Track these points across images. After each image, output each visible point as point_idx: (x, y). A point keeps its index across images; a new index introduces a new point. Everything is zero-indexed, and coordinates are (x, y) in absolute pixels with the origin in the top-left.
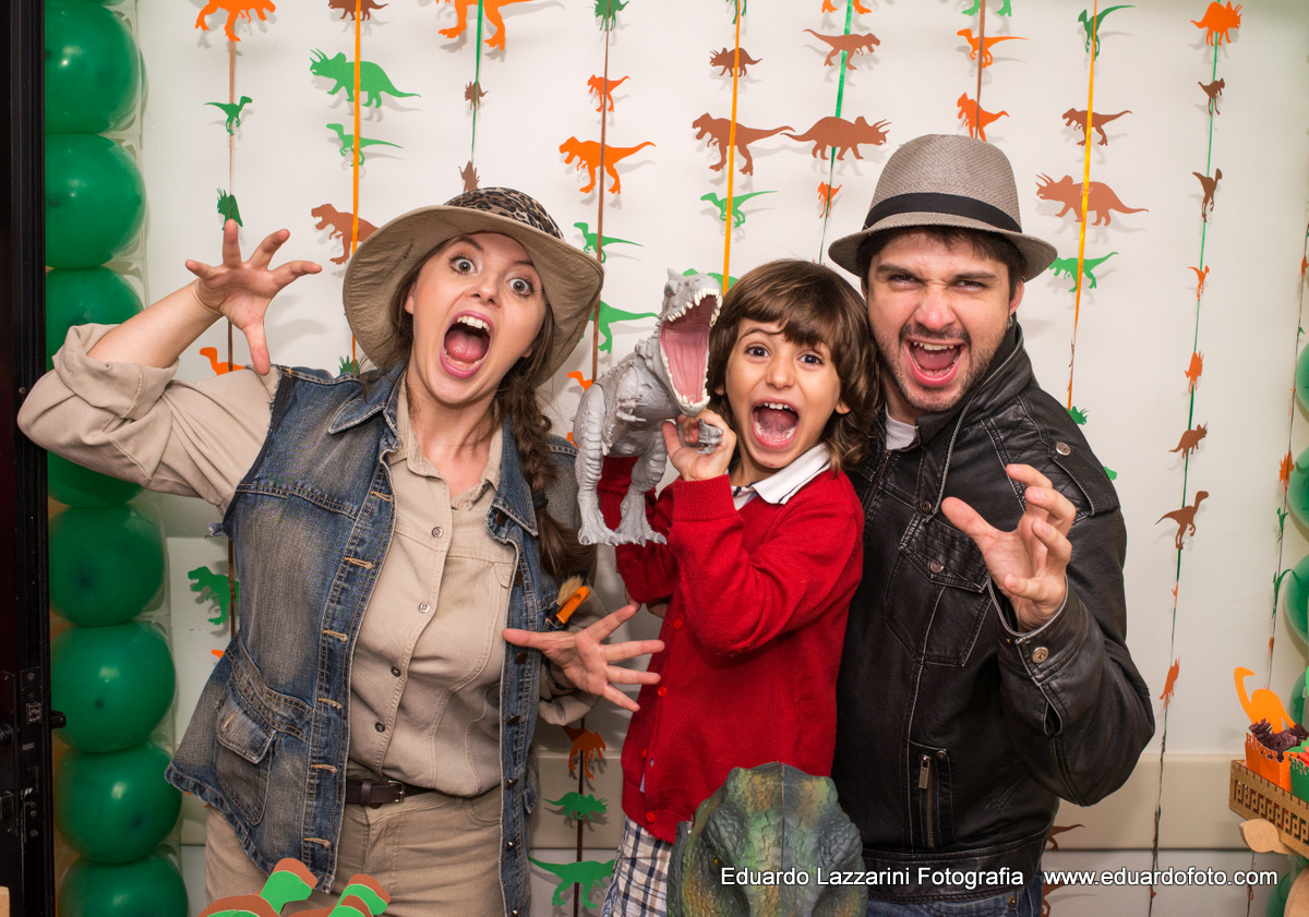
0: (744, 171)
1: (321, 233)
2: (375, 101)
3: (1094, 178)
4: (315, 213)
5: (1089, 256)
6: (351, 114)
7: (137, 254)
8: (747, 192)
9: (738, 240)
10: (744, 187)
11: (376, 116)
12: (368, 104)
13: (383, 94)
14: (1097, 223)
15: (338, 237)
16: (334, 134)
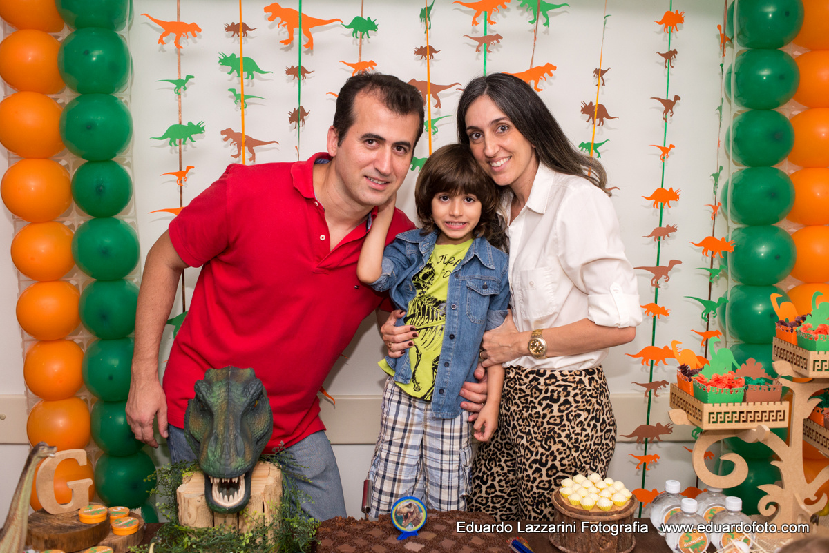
0: (436, 106)
1: (226, 143)
2: (250, 77)
3: (599, 103)
4: (223, 133)
5: (596, 142)
6: (238, 84)
7: (129, 154)
8: (438, 116)
9: (434, 140)
10: (436, 114)
11: (251, 84)
12: (247, 78)
13: (254, 73)
14: (599, 125)
15: (235, 144)
16: (232, 94)
